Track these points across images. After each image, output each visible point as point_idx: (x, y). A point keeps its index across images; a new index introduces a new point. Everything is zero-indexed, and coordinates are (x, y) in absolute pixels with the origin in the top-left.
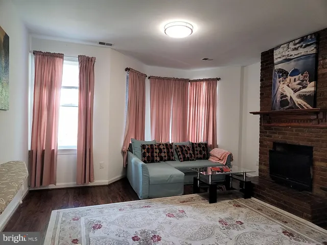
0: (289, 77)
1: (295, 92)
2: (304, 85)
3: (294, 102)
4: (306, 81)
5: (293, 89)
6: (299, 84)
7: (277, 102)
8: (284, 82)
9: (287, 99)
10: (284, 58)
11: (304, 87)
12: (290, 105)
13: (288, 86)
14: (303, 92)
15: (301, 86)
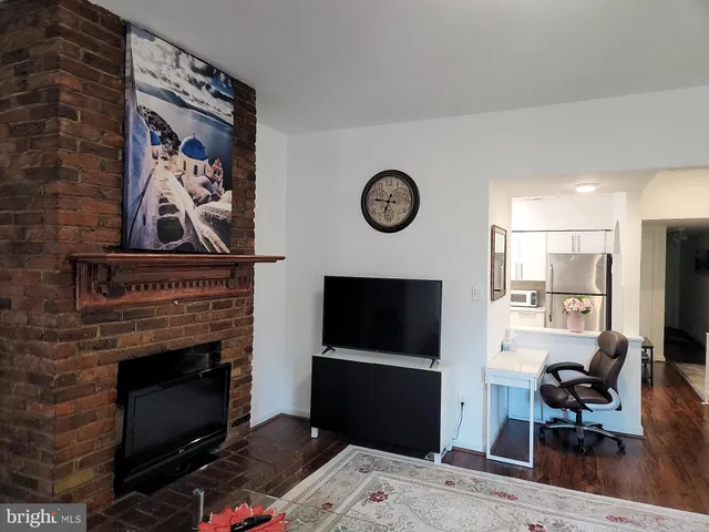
0: (181, 157)
1: (197, 202)
2: (215, 192)
3: (194, 230)
4: (219, 183)
5: (191, 195)
6: (205, 185)
7: (149, 221)
8: (167, 163)
9: (177, 219)
10: (166, 86)
11: (216, 198)
12: (186, 239)
13: (180, 179)
14: (213, 209)
15: (208, 193)
